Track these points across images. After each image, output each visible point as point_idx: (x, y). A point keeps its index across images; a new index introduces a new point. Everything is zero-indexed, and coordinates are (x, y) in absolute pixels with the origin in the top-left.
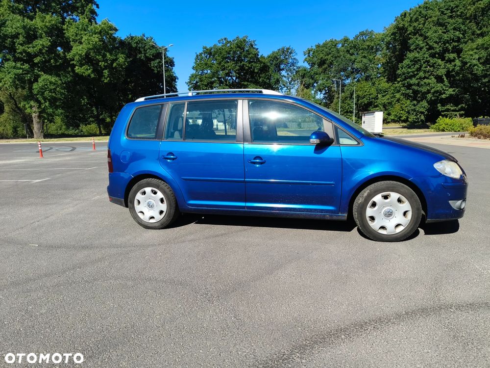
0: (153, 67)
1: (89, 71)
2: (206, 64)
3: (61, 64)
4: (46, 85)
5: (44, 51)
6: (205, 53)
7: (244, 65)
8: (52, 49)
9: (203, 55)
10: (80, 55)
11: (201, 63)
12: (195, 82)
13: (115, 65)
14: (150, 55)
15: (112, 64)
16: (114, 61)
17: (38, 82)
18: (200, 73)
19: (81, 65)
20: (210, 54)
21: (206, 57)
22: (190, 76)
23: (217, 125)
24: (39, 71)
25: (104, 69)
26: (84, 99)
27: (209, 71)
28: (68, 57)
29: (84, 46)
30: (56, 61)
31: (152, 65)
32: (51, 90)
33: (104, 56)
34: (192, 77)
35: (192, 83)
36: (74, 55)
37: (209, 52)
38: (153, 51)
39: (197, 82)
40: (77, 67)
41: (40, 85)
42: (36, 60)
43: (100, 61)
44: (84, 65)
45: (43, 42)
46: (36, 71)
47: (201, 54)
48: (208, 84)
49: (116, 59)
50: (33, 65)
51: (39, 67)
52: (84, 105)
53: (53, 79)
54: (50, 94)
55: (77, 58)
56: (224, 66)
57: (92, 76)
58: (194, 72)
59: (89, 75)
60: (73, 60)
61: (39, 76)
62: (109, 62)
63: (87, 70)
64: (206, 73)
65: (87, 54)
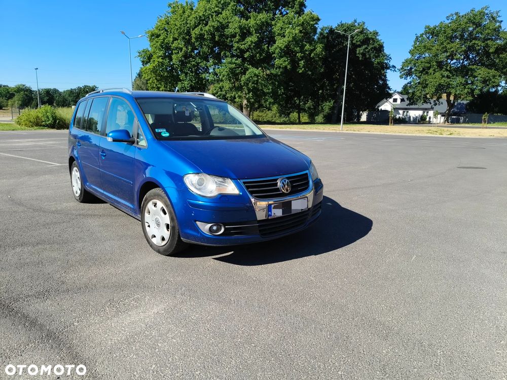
0: (359, 54)
1: (287, 63)
2: (425, 47)
3: (264, 57)
4: (251, 77)
5: (252, 47)
6: (426, 33)
7: (475, 44)
8: (258, 44)
9: (424, 36)
10: (280, 48)
11: (420, 46)
12: (409, 68)
13: (312, 55)
14: (357, 41)
15: (310, 54)
16: (312, 51)
17: (245, 75)
18: (416, 58)
19: (281, 57)
20: (432, 33)
21: (428, 38)
22: (404, 61)
23: (430, 118)
24: (248, 65)
25: (301, 60)
26: (280, 90)
27: (427, 55)
28: (270, 51)
29: (286, 39)
30: (261, 55)
31: (357, 52)
32: (254, 81)
33: (302, 47)
34: (407, 62)
35: (405, 70)
36: (276, 49)
37: (433, 32)
38: (361, 37)
39: (411, 68)
40: (277, 59)
41: (247, 76)
42: (246, 55)
43: (298, 53)
44: (282, 57)
45: (253, 39)
46: (246, 65)
47: (422, 35)
48: (424, 70)
49: (314, 49)
50: (244, 60)
51: (248, 61)
52: (280, 95)
53: (256, 71)
54: (253, 85)
55: (277, 51)
56: (446, 47)
57: (289, 67)
58: (409, 56)
59: (286, 67)
60: (274, 53)
61: (247, 69)
62: (307, 53)
63: (285, 61)
64: (424, 58)
65: (287, 47)
